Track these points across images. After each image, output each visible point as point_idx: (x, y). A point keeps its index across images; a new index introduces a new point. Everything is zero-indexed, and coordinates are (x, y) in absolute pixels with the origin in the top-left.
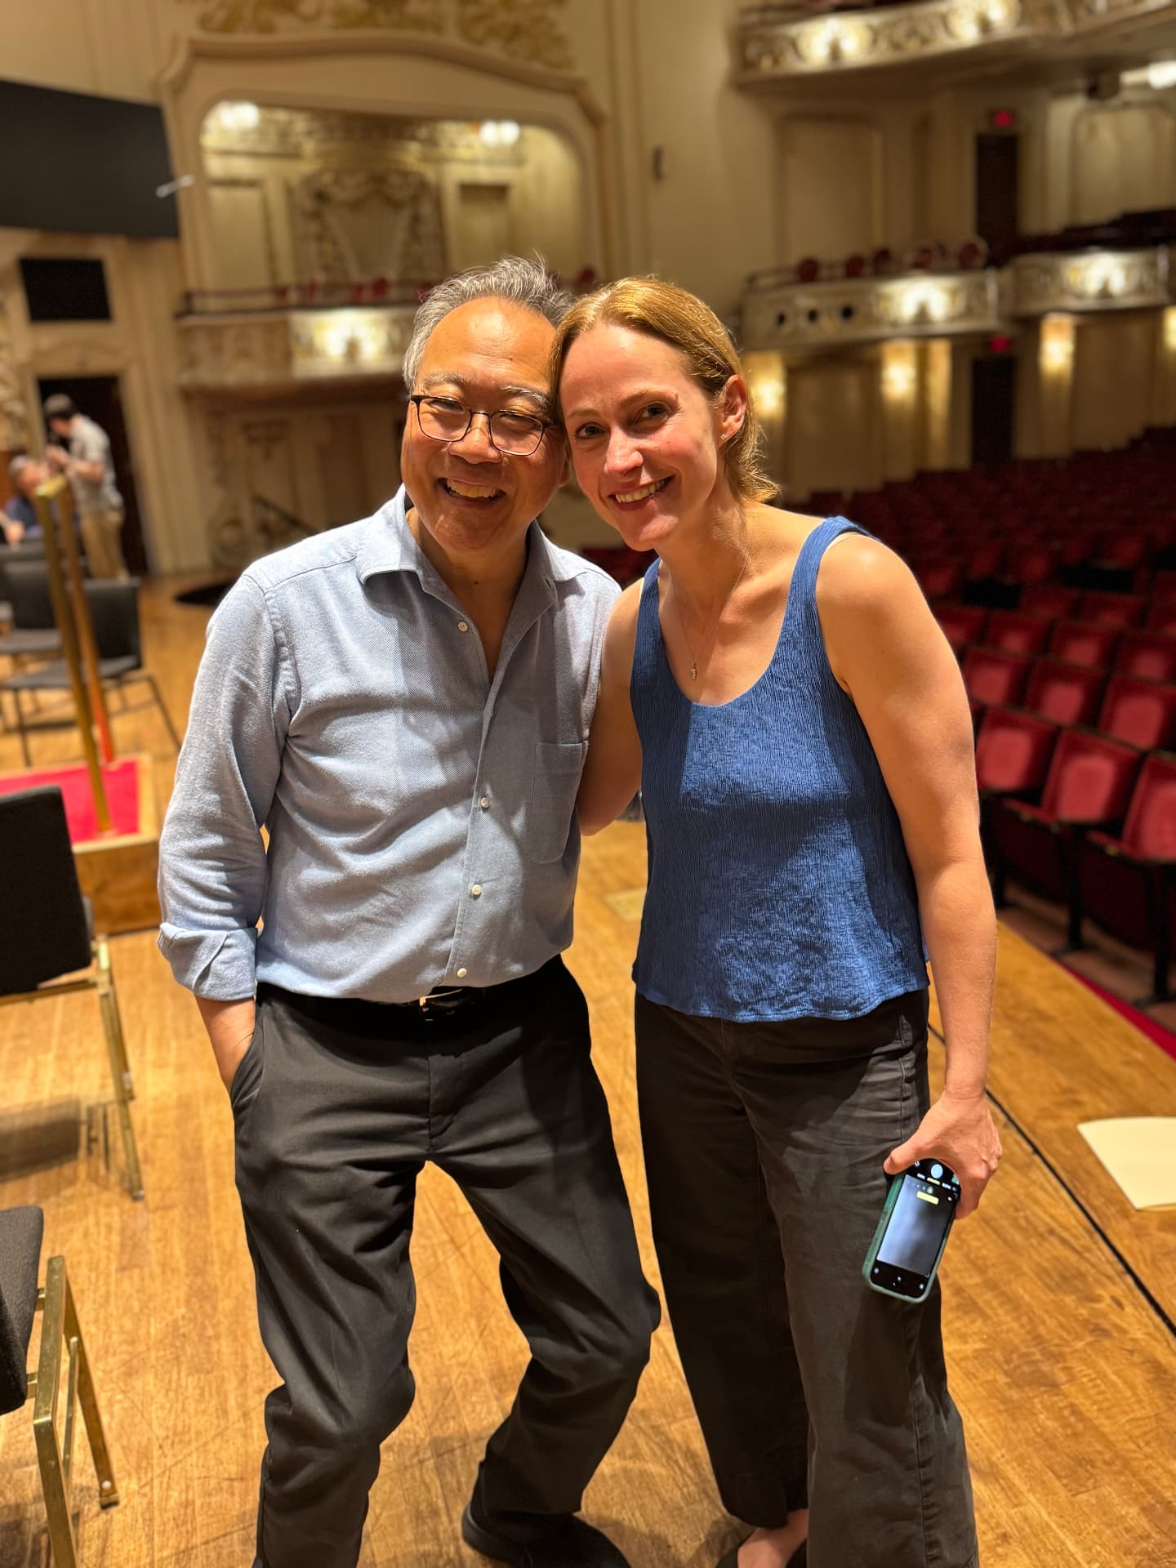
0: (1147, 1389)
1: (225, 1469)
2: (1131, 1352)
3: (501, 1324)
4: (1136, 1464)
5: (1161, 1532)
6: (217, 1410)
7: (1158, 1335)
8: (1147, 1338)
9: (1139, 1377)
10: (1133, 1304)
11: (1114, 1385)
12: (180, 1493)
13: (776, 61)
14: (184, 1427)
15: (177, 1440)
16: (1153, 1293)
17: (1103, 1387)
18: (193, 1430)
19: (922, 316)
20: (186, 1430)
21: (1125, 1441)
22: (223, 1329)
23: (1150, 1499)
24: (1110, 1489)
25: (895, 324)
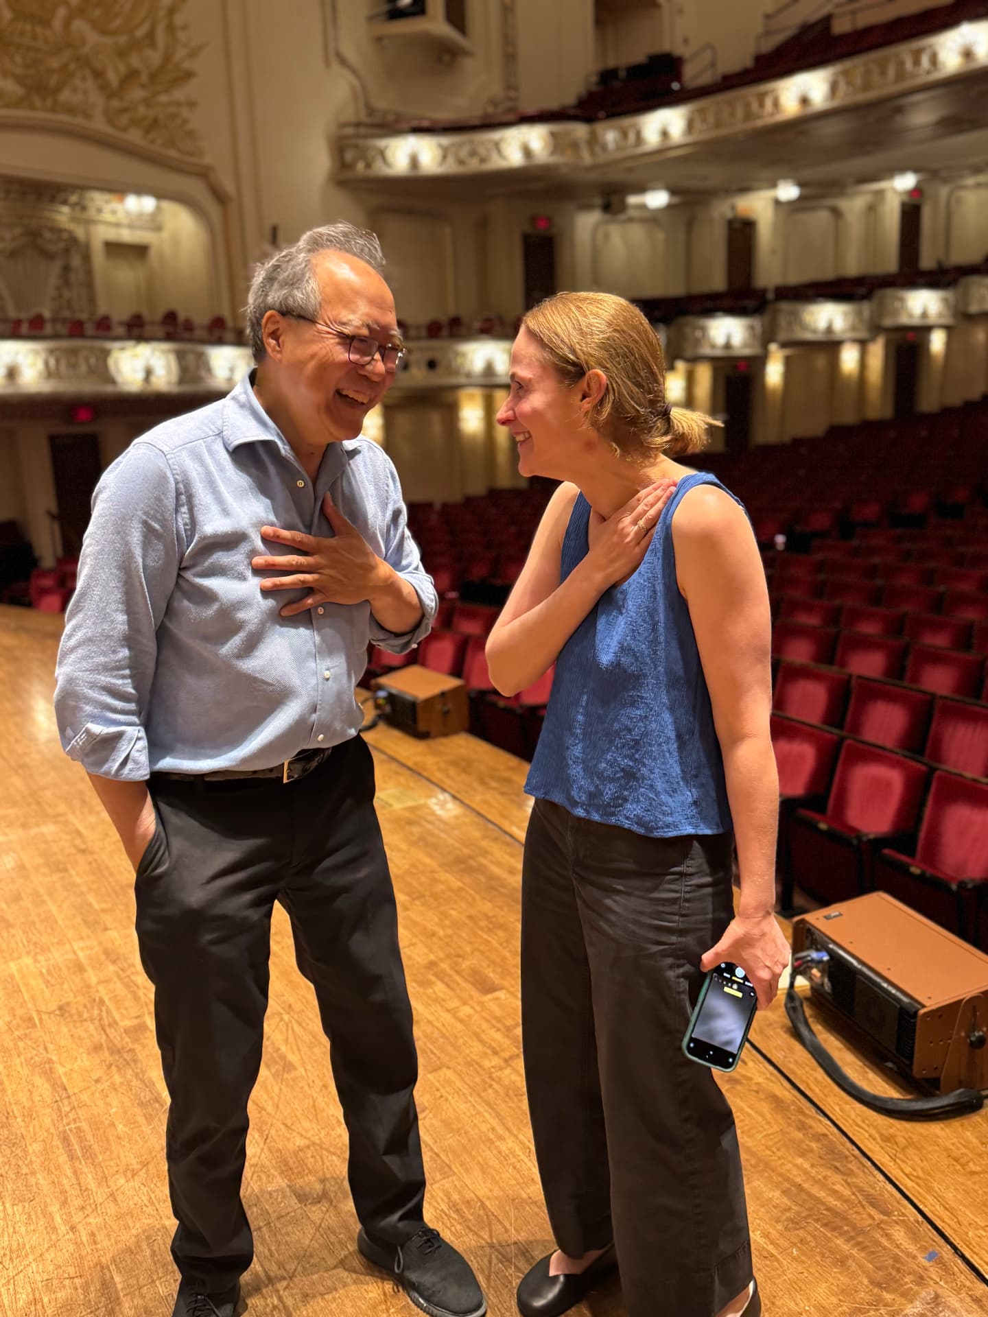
0: (772, 1115)
1: (64, 1271)
2: (757, 1092)
3: (280, 1133)
4: (773, 1163)
5: (797, 1204)
6: (46, 1228)
7: (773, 1079)
8: (765, 1081)
9: (765, 1108)
10: (754, 1061)
11: (749, 1115)
12: (27, 1296)
13: (368, 166)
14: (19, 1244)
15: (14, 1255)
16: (764, 1051)
17: (742, 1117)
18: (27, 1246)
19: (489, 370)
20: (21, 1247)
21: (764, 1150)
22: (36, 1166)
23: (786, 1185)
24: (760, 1183)
25: (468, 375)
